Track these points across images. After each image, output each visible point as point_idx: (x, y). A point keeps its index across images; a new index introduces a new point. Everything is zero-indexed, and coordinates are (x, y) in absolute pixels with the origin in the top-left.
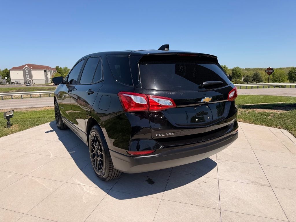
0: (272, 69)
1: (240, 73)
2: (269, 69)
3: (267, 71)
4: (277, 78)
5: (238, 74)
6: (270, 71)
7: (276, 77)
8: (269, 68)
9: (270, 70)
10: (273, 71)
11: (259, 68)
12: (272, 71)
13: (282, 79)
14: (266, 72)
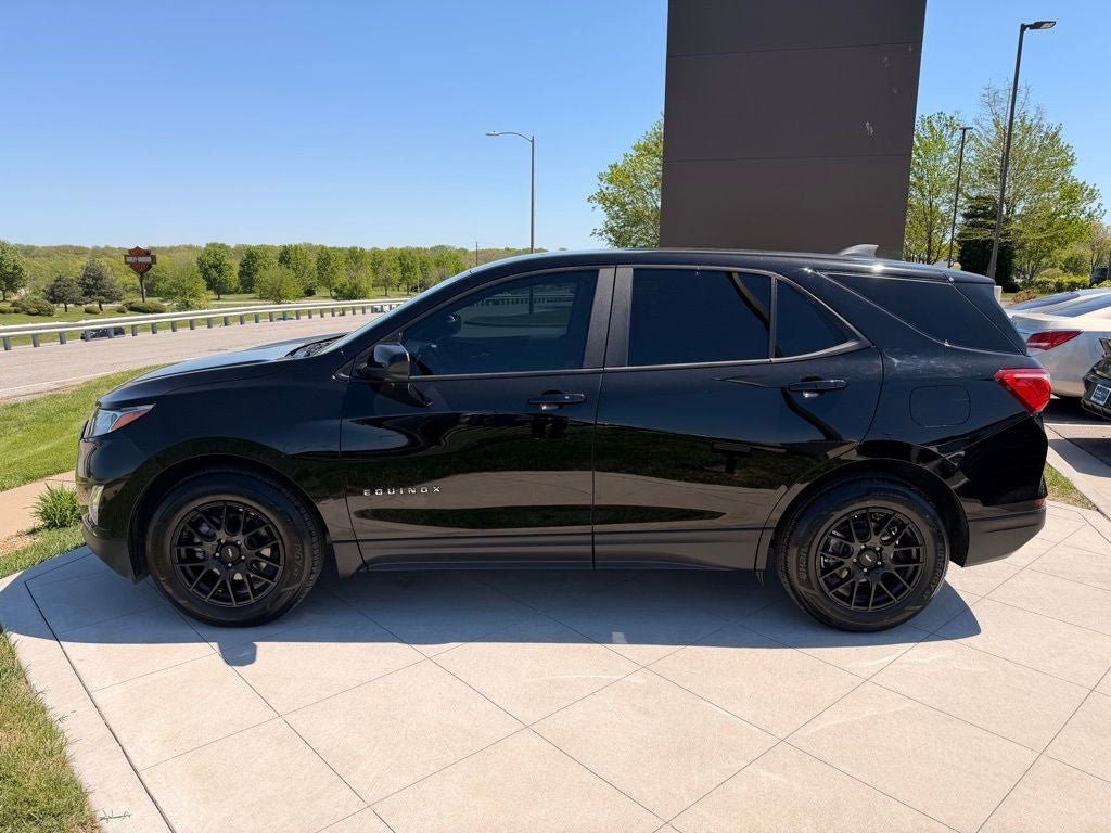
0: (147, 253)
1: (15, 268)
2: (137, 252)
3: (130, 260)
4: (173, 285)
5: (9, 270)
6: (141, 261)
7: (171, 280)
8: (137, 248)
9: (142, 256)
10: (154, 259)
11: (71, 247)
12: (149, 260)
13: (190, 289)
14: (126, 263)
